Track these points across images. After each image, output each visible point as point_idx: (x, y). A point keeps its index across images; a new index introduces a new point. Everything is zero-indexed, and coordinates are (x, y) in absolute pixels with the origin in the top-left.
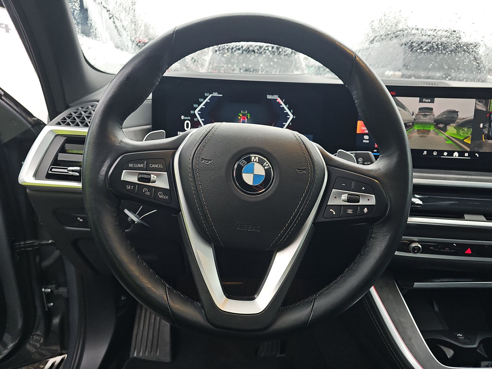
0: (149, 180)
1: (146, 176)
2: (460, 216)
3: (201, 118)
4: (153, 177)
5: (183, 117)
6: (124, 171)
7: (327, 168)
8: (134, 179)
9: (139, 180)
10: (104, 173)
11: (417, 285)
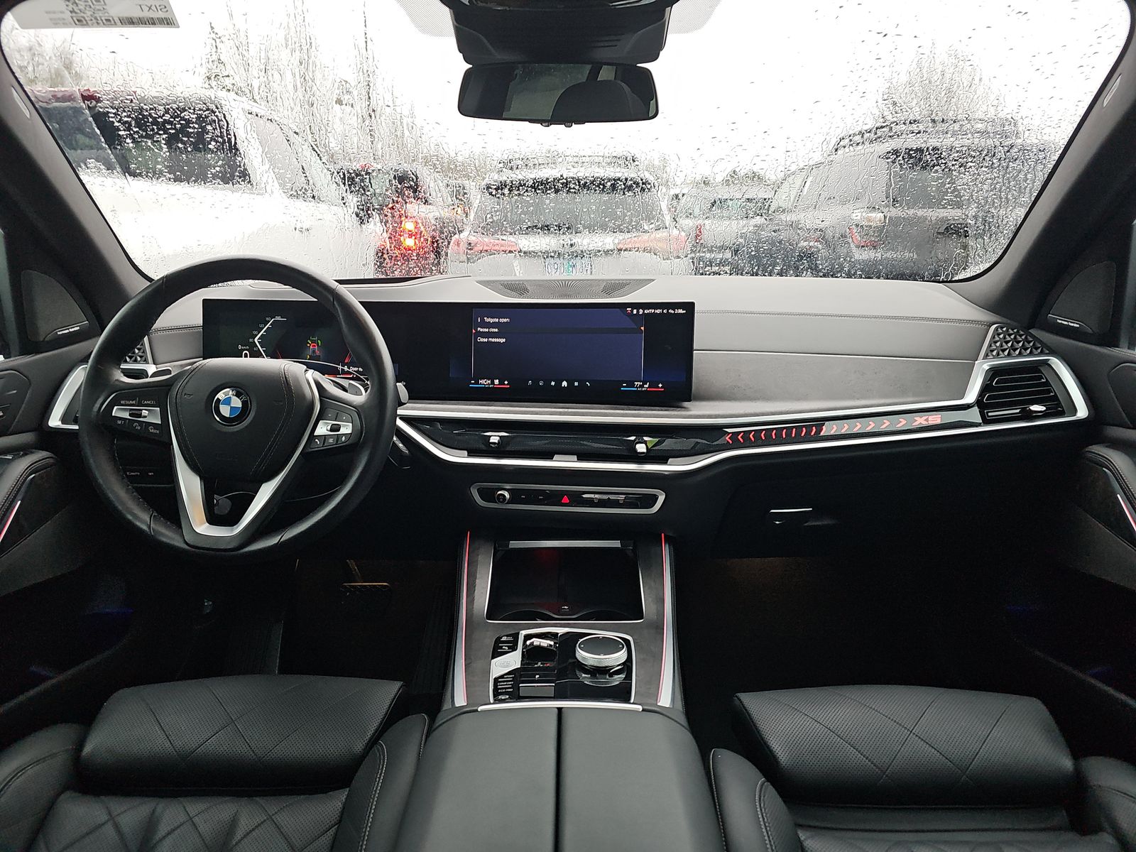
0: (140, 416)
1: (136, 412)
2: (549, 456)
3: (262, 348)
4: (145, 413)
5: (240, 347)
6: (116, 408)
7: (321, 400)
8: (126, 415)
9: (130, 415)
10: (97, 409)
11: (514, 544)
